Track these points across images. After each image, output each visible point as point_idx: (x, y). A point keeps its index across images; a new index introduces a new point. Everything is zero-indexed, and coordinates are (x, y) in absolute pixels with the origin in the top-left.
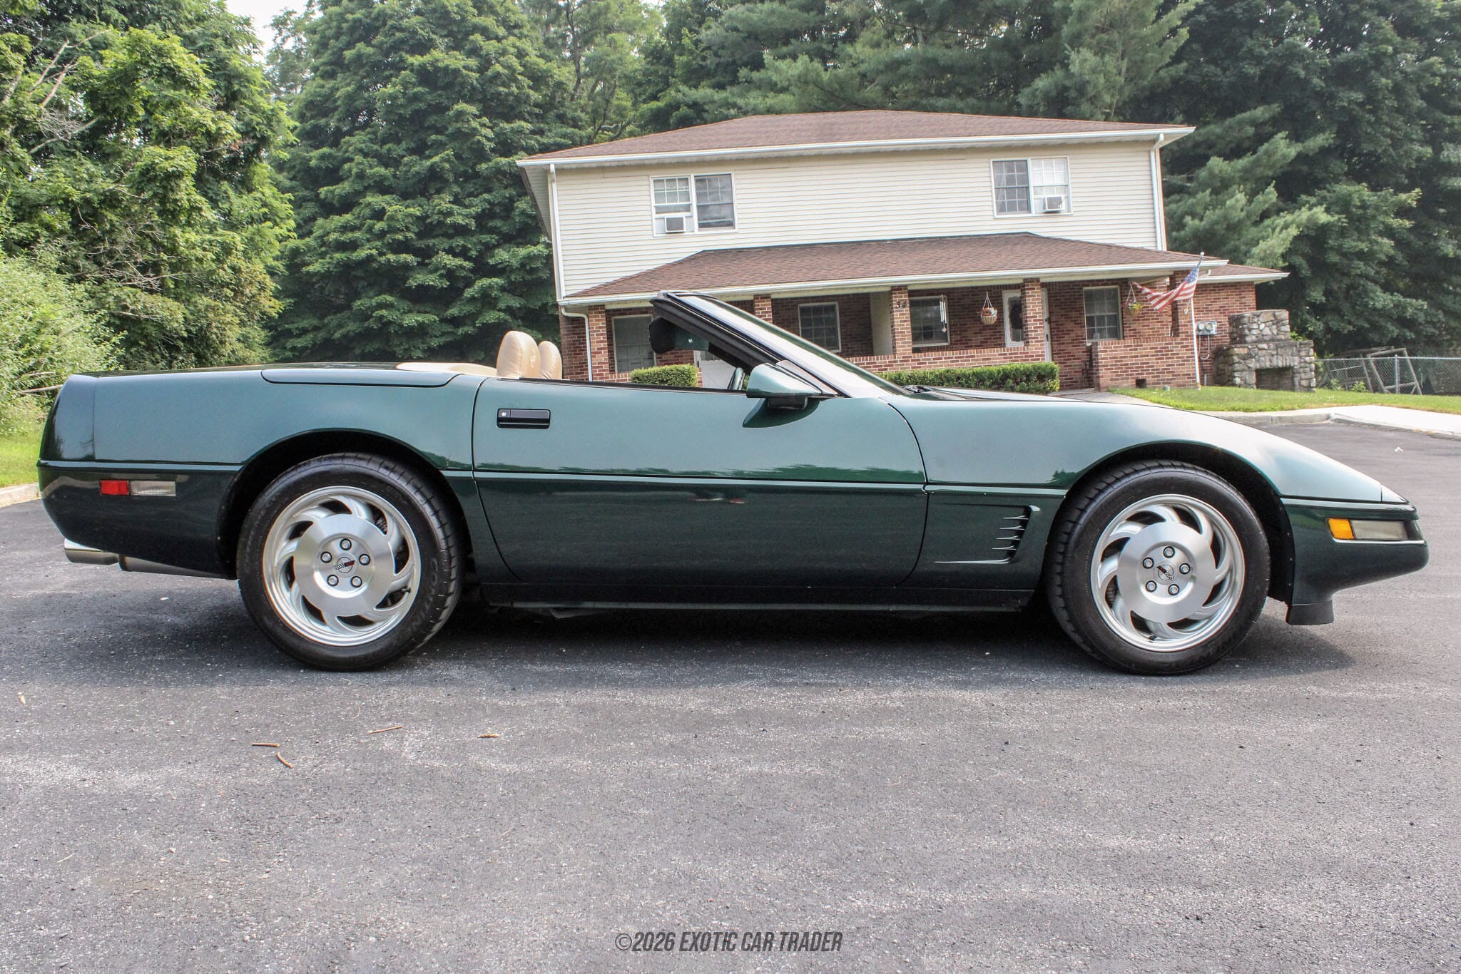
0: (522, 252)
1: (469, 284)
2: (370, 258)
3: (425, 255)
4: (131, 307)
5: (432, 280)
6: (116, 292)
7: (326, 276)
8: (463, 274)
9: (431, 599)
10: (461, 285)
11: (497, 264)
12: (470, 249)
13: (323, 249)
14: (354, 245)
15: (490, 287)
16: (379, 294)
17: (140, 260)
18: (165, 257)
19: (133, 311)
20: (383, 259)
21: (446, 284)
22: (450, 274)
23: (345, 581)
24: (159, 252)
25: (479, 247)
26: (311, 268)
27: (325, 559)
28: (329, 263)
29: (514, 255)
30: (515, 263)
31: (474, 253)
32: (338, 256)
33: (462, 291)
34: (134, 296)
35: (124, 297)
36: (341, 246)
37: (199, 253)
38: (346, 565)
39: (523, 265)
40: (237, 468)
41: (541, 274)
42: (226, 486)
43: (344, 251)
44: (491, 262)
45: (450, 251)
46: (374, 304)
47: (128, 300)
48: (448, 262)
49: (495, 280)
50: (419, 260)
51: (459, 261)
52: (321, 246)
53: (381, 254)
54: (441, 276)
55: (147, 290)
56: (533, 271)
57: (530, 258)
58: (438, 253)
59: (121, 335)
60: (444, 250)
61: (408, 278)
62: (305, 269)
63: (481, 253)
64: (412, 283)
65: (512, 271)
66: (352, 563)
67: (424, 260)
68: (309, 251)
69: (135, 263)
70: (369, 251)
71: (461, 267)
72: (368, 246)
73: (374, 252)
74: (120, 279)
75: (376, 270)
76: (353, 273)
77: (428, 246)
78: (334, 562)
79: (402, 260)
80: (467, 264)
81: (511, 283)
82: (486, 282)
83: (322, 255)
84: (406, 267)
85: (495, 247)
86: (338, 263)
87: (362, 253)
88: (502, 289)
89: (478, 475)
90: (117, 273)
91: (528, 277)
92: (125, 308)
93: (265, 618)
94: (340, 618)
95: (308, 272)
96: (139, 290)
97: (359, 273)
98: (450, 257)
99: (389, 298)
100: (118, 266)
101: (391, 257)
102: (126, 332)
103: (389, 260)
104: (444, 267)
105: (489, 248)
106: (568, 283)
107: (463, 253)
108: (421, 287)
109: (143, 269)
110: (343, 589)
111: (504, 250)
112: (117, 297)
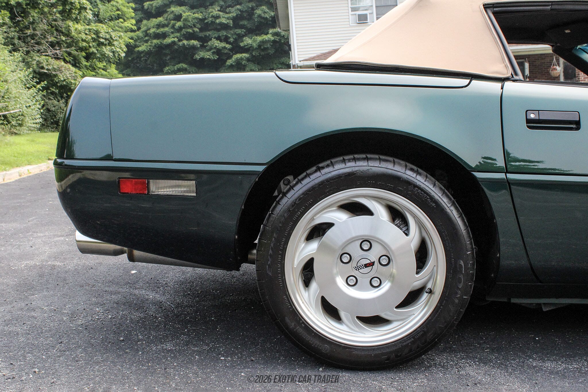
0: (259, 39)
1: (230, 57)
2: (174, 43)
3: (204, 40)
4: (46, 67)
5: (208, 55)
6: (37, 59)
7: (148, 53)
8: (226, 51)
9: (457, 301)
10: (225, 58)
11: (245, 46)
12: (230, 38)
13: (147, 38)
14: (164, 36)
15: (242, 59)
16: (179, 63)
17: (50, 40)
18: (64, 39)
19: (47, 69)
20: (181, 43)
21: (216, 57)
22: (218, 52)
23: (364, 280)
24: (60, 36)
25: (234, 37)
26: (140, 49)
27: (345, 260)
28: (150, 46)
29: (255, 41)
30: (255, 45)
31: (232, 40)
32: (155, 41)
33: (225, 61)
34: (47, 61)
35: (42, 61)
36: (157, 36)
37: (84, 36)
38: (366, 266)
39: (259, 46)
40: (261, 169)
41: (270, 51)
42: (248, 185)
43: (158, 39)
44: (242, 44)
45: (218, 38)
46: (176, 69)
47: (44, 63)
48: (217, 45)
49: (244, 55)
50: (201, 43)
51: (223, 45)
52: (146, 36)
53: (180, 40)
54: (213, 53)
55: (55, 58)
56: (266, 49)
57: (263, 42)
58: (211, 40)
59: (43, 84)
60: (215, 38)
61: (195, 54)
62: (137, 49)
63: (236, 40)
64: (197, 57)
65: (253, 50)
66: (372, 264)
67: (203, 44)
68: (139, 39)
69: (47, 42)
70: (173, 39)
71: (225, 48)
72: (172, 36)
73: (176, 39)
74: (38, 51)
75: (177, 50)
76: (164, 51)
77: (206, 35)
78: (354, 264)
79: (191, 44)
80: (228, 46)
81: (253, 56)
82: (239, 56)
83: (146, 41)
84: (194, 48)
85: (244, 36)
86: (155, 46)
87: (168, 41)
88: (248, 60)
89: (510, 176)
90: (37, 48)
91: (262, 53)
92: (43, 68)
93: (287, 320)
94: (358, 317)
95: (138, 51)
96: (50, 58)
97: (167, 51)
98: (219, 42)
99: (185, 66)
100: (38, 43)
101: (185, 42)
102: (46, 82)
103: (184, 44)
104: (215, 48)
105: (240, 37)
106: (299, 53)
107: (226, 40)
108: (202, 59)
109: (52, 45)
110: (361, 289)
111: (249, 38)
112: (38, 61)
